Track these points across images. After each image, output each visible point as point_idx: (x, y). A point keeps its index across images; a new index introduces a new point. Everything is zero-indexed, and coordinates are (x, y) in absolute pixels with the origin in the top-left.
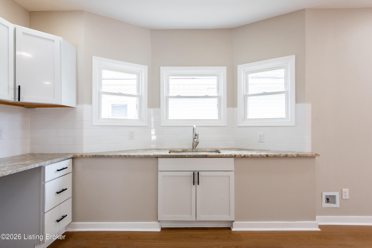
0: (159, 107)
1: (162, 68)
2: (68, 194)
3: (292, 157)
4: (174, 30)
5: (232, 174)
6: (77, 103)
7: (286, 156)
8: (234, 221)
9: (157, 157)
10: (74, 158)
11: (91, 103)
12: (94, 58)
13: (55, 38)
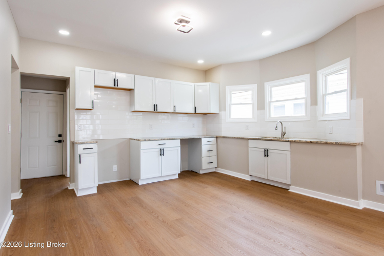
0: (264, 109)
1: (265, 83)
2: (214, 153)
3: (332, 144)
4: (277, 54)
5: (288, 153)
6: (220, 111)
7: (326, 143)
8: (290, 185)
9: (248, 139)
10: (217, 137)
11: (225, 110)
12: (227, 87)
13: (208, 84)
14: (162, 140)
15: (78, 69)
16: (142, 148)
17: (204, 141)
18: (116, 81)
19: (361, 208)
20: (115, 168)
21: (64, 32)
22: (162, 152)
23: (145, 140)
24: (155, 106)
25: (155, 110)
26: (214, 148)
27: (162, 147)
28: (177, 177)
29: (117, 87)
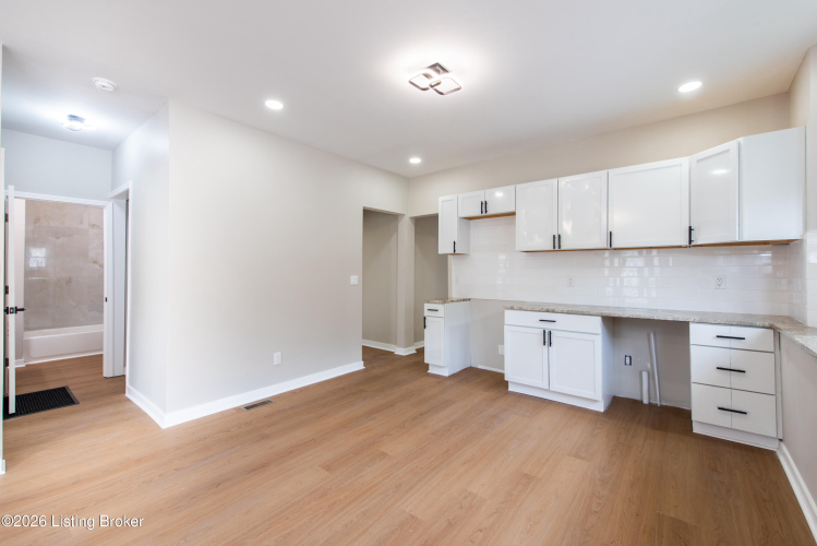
10: (773, 329)
13: (732, 145)
14: (548, 311)
15: (440, 199)
16: (506, 321)
20: (501, 350)
21: (415, 161)
24: (557, 239)
25: (556, 248)
27: (548, 326)
28: (600, 407)
29: (485, 214)
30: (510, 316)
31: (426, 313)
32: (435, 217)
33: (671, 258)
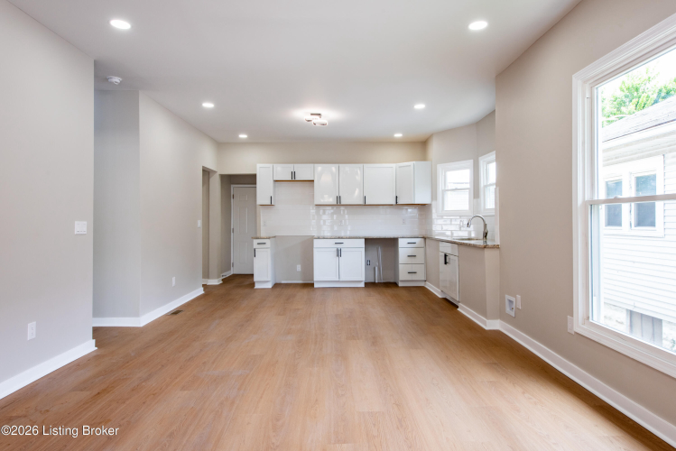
0: (479, 196)
5: (457, 259)
8: (459, 303)
10: (425, 238)
11: (436, 199)
12: (438, 166)
13: (411, 163)
14: (339, 238)
15: (259, 165)
16: (315, 245)
17: (402, 243)
18: (293, 174)
19: (487, 328)
20: (299, 268)
21: (243, 136)
22: (339, 253)
23: (319, 238)
24: (339, 198)
25: (339, 203)
26: (420, 253)
27: (339, 246)
28: (362, 285)
29: (293, 179)
30: (317, 243)
31: (255, 246)
32: (254, 177)
33: (389, 210)
